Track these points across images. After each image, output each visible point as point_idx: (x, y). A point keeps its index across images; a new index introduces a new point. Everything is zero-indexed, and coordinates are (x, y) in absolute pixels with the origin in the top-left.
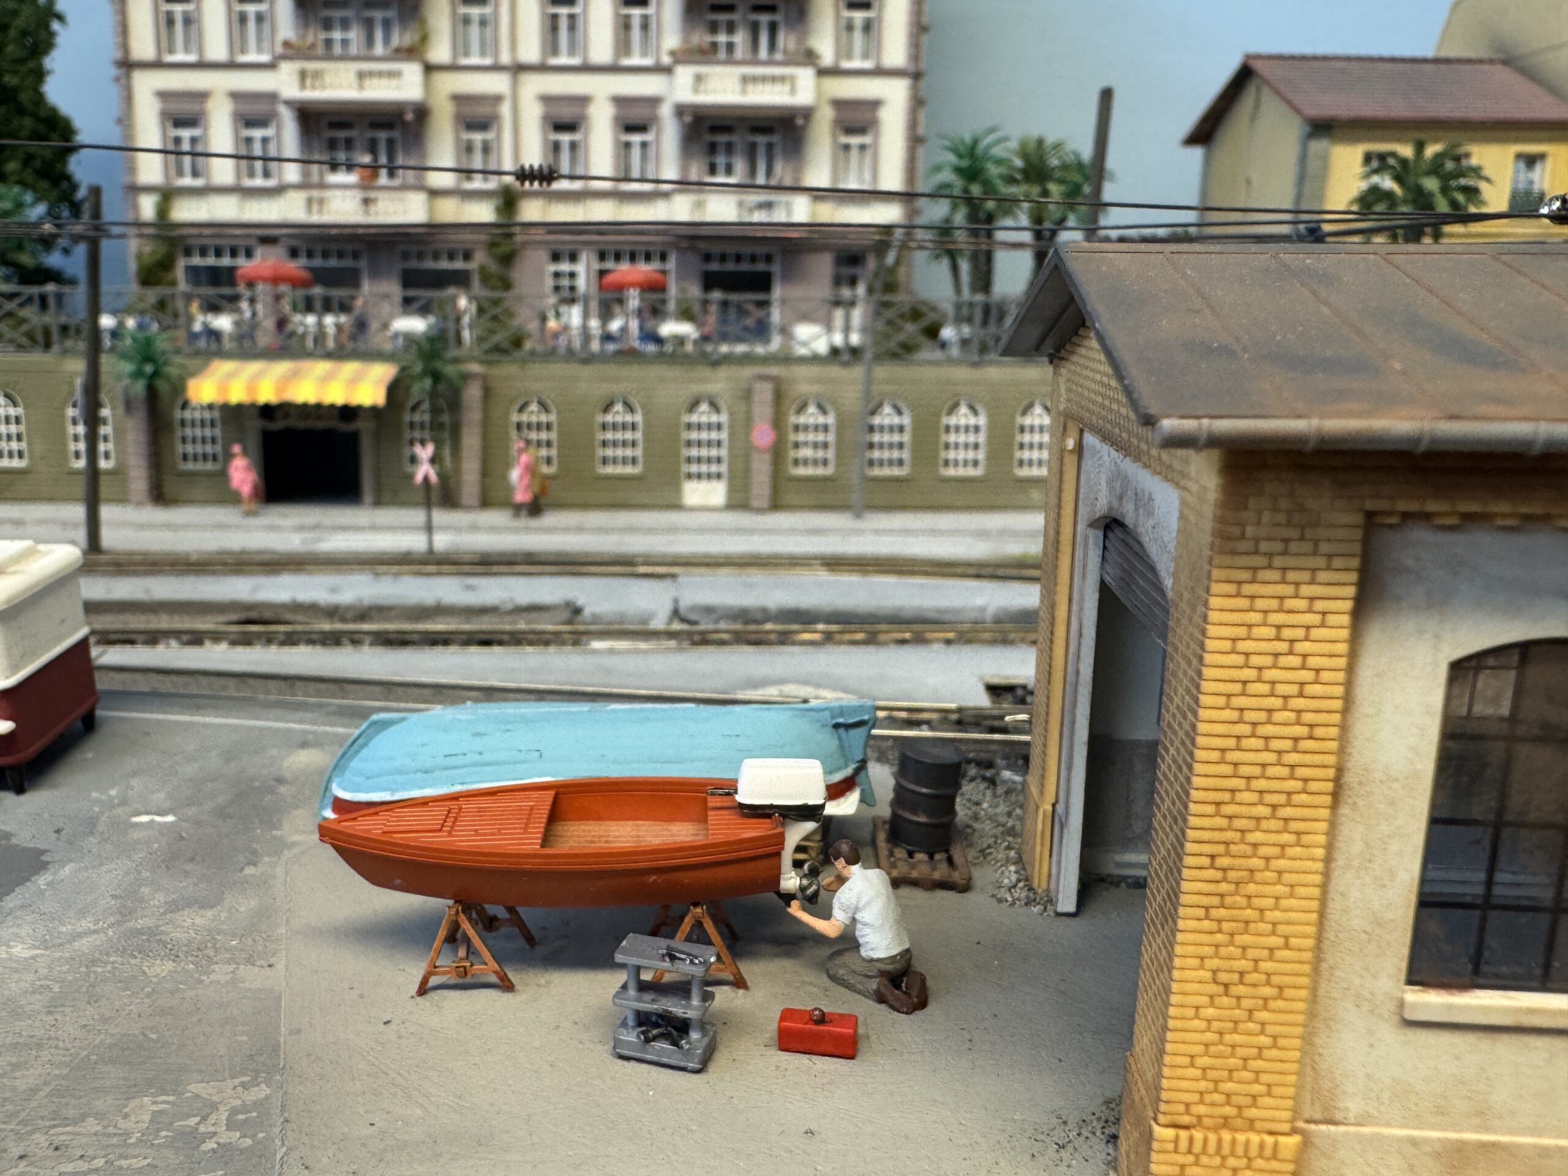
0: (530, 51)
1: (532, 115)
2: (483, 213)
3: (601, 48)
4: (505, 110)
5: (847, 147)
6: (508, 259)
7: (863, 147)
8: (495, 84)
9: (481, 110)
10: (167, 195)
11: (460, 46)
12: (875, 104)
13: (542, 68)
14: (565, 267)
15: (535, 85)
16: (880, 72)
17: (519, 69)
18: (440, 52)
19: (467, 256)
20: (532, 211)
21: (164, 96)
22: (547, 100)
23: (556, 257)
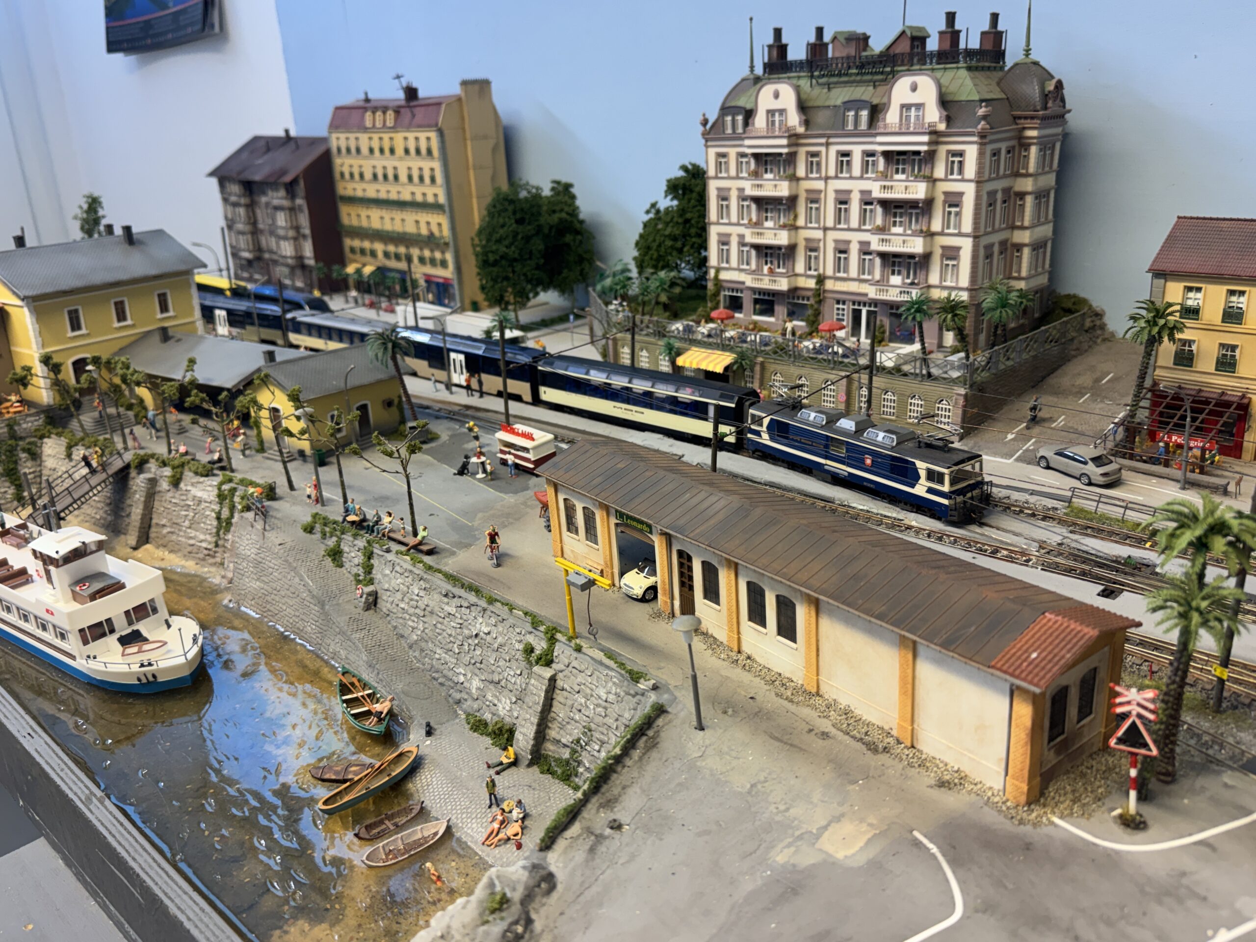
0: (830, 223)
1: (831, 246)
2: (811, 284)
3: (854, 222)
4: (821, 244)
5: (947, 265)
6: (820, 302)
7: (953, 266)
8: (818, 234)
9: (815, 245)
10: (718, 270)
11: (809, 219)
12: (958, 249)
13: (834, 229)
14: (841, 306)
15: (832, 235)
16: (960, 234)
17: (825, 229)
18: (801, 222)
19: (808, 299)
20: (829, 285)
21: (719, 234)
22: (836, 241)
23: (838, 302)
